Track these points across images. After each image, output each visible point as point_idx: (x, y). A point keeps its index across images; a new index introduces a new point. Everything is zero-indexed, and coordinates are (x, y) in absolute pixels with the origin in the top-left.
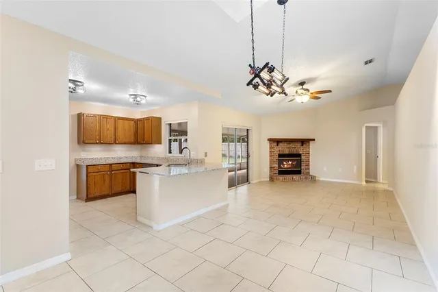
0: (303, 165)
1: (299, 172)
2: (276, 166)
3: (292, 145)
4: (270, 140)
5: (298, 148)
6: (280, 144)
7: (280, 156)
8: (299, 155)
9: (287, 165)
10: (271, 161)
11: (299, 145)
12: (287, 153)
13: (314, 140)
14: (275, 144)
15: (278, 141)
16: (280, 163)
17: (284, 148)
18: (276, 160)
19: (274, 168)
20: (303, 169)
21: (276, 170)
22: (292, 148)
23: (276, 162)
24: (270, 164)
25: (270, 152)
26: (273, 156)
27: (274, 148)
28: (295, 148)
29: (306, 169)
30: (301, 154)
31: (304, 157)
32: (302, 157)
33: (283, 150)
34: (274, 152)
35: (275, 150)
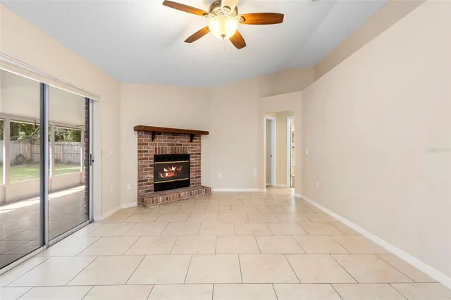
0: (192, 170)
1: (186, 184)
2: (150, 176)
3: (177, 140)
4: (140, 129)
5: (184, 145)
6: (158, 138)
8: (187, 157)
9: (168, 173)
10: (141, 169)
11: (186, 140)
12: (169, 152)
13: (207, 133)
14: (149, 137)
15: (154, 132)
16: (157, 171)
17: (165, 145)
18: (151, 166)
19: (146, 180)
20: (193, 178)
21: (149, 184)
22: (177, 145)
23: (151, 169)
24: (139, 174)
25: (139, 151)
26: (145, 159)
27: (147, 144)
28: (181, 145)
29: (196, 178)
30: (189, 155)
31: (194, 159)
32: (191, 159)
33: (162, 148)
34: (147, 151)
35: (148, 148)
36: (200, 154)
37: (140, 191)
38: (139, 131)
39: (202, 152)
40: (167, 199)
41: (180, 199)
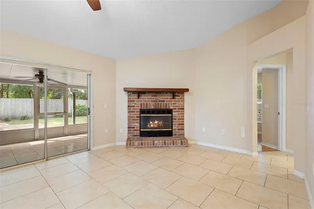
0: (175, 123)
1: (170, 134)
2: (137, 125)
3: (160, 98)
4: (130, 91)
5: (167, 102)
6: (143, 97)
7: (142, 111)
8: (170, 111)
9: (153, 124)
10: (130, 119)
11: (168, 97)
12: (152, 107)
14: (136, 96)
15: (140, 93)
16: (144, 121)
17: (149, 102)
18: (137, 117)
19: (134, 128)
20: (175, 130)
21: (136, 130)
22: (160, 101)
23: (137, 120)
24: (129, 122)
25: (128, 106)
26: (132, 112)
27: (134, 101)
28: (164, 101)
29: (179, 129)
30: (172, 109)
31: (176, 113)
32: (174, 113)
33: (147, 104)
34: (134, 106)
35: (135, 104)
36: (183, 109)
37: (129, 135)
38: (128, 92)
39: (185, 108)
40: (142, 144)
41: (154, 145)
